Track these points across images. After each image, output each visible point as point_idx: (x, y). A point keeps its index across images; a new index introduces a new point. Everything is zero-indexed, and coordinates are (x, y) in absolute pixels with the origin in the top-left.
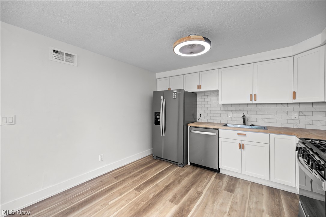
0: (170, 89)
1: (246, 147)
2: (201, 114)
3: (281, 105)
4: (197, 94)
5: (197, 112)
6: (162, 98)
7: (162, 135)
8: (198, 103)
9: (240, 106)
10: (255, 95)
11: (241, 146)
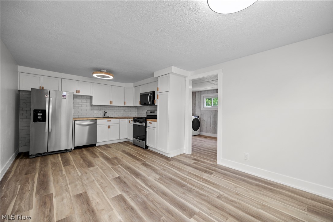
0: (43, 87)
6: (47, 96)
7: (47, 131)
10: (111, 101)
11: (109, 127)
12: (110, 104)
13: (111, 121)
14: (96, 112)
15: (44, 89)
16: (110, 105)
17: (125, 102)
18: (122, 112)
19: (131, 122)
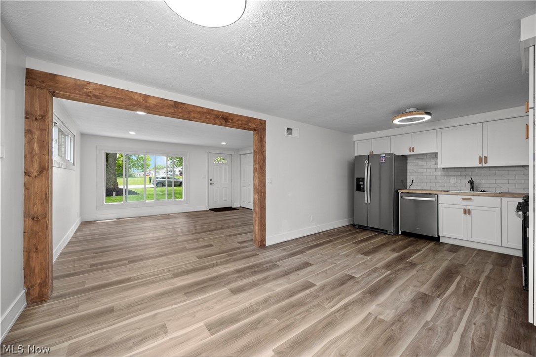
0: (372, 152)
1: (473, 212)
2: (413, 181)
3: (522, 168)
4: (407, 158)
5: (408, 178)
6: (366, 162)
7: (366, 202)
8: (408, 168)
10: (486, 158)
11: (467, 212)
12: (480, 162)
15: (374, 153)
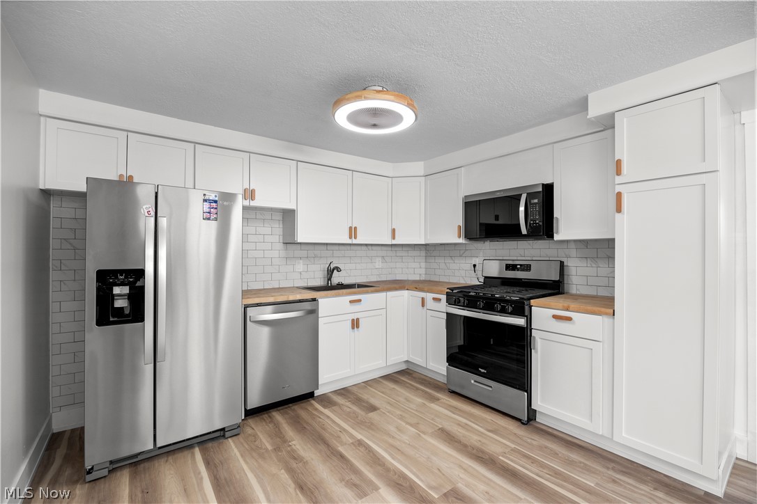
9: (317, 247)
10: (355, 228)
11: (355, 324)
12: (350, 238)
13: (360, 301)
14: (300, 266)
15: (135, 180)
16: (349, 241)
17: (394, 231)
18: (378, 263)
19: (430, 303)
